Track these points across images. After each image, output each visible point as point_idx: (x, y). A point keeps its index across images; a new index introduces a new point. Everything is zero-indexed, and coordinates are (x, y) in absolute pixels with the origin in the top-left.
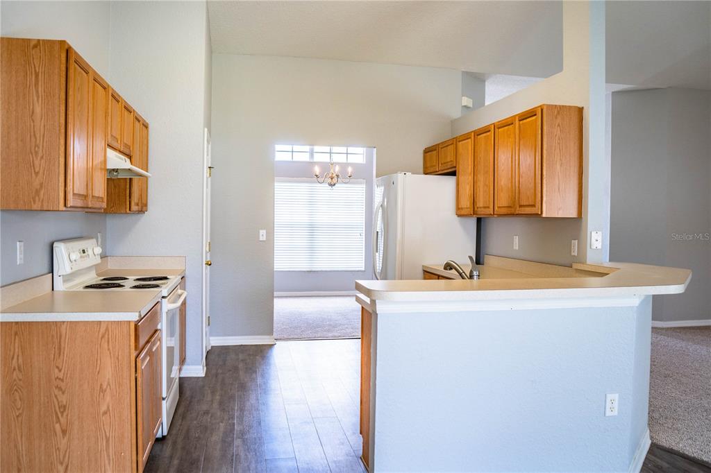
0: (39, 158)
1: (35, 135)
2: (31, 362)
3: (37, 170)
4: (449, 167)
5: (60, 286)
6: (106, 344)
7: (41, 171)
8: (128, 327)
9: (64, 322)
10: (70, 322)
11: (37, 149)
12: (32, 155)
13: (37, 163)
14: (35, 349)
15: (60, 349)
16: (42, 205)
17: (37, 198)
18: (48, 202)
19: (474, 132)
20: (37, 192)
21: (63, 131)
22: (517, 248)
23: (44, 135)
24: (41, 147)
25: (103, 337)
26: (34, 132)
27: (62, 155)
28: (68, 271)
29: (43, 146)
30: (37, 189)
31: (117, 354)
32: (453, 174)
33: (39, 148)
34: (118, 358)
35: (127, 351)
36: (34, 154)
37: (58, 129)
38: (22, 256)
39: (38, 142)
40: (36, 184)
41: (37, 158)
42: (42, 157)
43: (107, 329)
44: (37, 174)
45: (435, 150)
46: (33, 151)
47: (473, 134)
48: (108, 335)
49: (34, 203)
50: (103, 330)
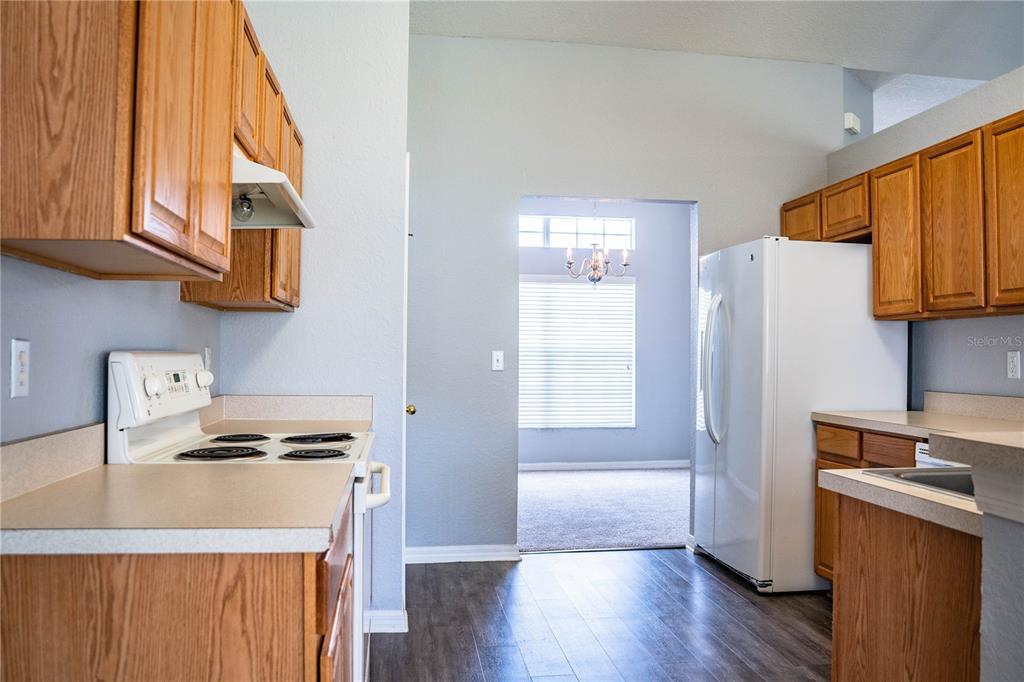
0: (61, 97)
1: (52, 35)
2: (27, 668)
3: (55, 130)
4: (849, 228)
5: (122, 451)
6: (238, 616)
7: (67, 133)
8: (298, 569)
9: (120, 556)
10: (139, 555)
11: (56, 73)
12: (42, 85)
13: (55, 109)
14: (40, 632)
15: (109, 630)
16: (67, 227)
17: (53, 205)
18: (83, 219)
19: (922, 153)
20: (55, 190)
21: (129, 22)
22: (1019, 377)
23: (76, 37)
24: (68, 66)
25: (227, 597)
26: (51, 26)
27: (125, 87)
28: (142, 418)
29: (73, 64)
30: (53, 184)
31: (267, 644)
32: (866, 239)
33: (62, 68)
34: (269, 658)
35: (294, 636)
36: (48, 87)
37: (114, 19)
38: (26, 377)
39: (60, 52)
40: (52, 166)
41: (56, 98)
42: (70, 95)
43: (240, 576)
44: (55, 139)
45: (813, 202)
46: (46, 79)
47: (918, 157)
48: (244, 592)
49: (46, 219)
50: (229, 575)
